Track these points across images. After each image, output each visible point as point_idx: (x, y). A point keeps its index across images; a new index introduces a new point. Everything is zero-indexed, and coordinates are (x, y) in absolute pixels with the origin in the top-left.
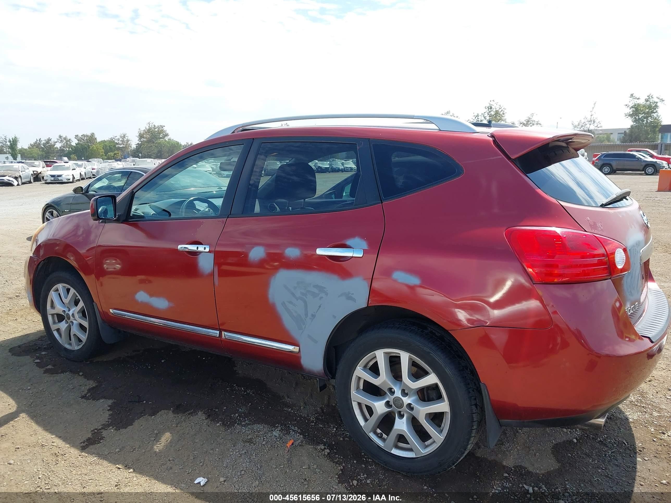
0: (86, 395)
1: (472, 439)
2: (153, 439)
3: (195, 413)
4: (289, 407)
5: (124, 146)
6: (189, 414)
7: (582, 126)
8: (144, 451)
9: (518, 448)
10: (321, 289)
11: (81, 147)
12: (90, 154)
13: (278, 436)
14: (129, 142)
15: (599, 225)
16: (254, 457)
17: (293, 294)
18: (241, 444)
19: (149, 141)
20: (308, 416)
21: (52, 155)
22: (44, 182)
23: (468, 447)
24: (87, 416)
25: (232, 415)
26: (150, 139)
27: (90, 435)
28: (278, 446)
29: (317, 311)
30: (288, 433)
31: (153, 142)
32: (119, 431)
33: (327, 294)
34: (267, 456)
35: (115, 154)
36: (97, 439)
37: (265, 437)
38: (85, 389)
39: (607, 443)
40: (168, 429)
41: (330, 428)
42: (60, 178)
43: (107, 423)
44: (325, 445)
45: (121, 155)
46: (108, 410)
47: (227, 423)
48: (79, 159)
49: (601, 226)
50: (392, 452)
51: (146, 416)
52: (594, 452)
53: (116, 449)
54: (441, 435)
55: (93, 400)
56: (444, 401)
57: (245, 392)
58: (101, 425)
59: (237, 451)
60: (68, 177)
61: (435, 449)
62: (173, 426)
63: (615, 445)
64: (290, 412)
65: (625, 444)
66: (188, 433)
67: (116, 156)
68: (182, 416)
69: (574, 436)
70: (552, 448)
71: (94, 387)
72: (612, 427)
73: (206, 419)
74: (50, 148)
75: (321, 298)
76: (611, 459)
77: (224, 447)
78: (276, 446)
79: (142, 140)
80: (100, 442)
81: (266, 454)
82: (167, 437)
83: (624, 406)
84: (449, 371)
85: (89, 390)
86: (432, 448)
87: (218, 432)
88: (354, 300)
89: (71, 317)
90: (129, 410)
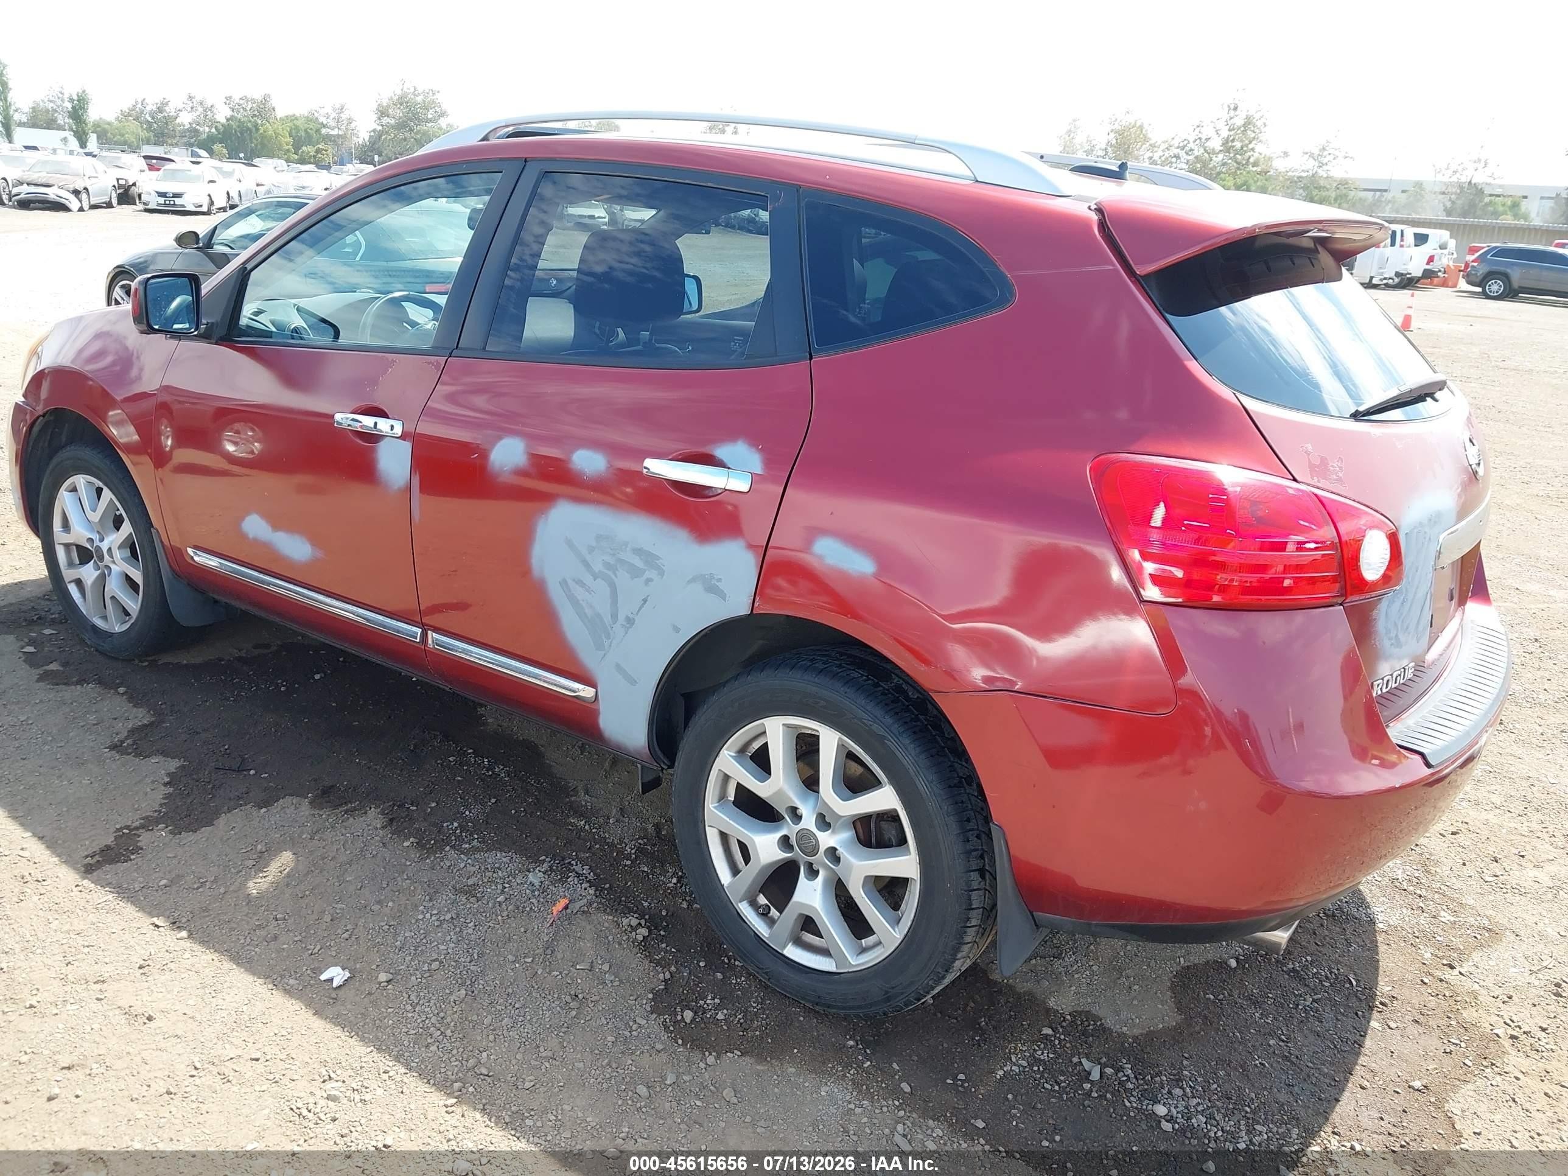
0: (122, 742)
1: (966, 948)
2: (252, 862)
3: (362, 810)
4: (582, 816)
5: (340, 133)
6: (346, 812)
7: (1455, 172)
8: (222, 890)
9: (1095, 968)
10: (650, 559)
11: (239, 127)
12: (259, 147)
13: (537, 884)
14: (353, 126)
15: (1334, 464)
16: (470, 931)
17: (587, 565)
18: (447, 895)
19: (401, 126)
20: (621, 842)
21: (170, 142)
22: (141, 207)
23: (955, 965)
24: (114, 792)
25: (445, 825)
26: (403, 121)
27: (110, 840)
28: (531, 908)
29: (638, 611)
30: (563, 880)
31: (411, 130)
32: (178, 836)
33: (662, 573)
34: (500, 931)
35: (318, 151)
36: (125, 850)
37: (507, 885)
38: (122, 728)
39: (1308, 975)
40: (292, 843)
41: (665, 876)
42: (178, 201)
43: (156, 814)
44: (642, 917)
45: (334, 156)
46: (165, 785)
47: (429, 841)
48: (233, 156)
49: (1341, 468)
50: (786, 952)
51: (249, 806)
52: (1271, 996)
53: (162, 878)
54: (896, 929)
55: (138, 755)
56: (908, 852)
57: (488, 772)
58: (141, 819)
59: (435, 912)
60: (198, 201)
61: (880, 959)
62: (304, 836)
63: (1327, 984)
64: (582, 830)
65: (1351, 983)
66: (333, 858)
67: (320, 155)
68: (329, 815)
69: (1232, 952)
70: (1175, 976)
71: (145, 726)
72: (1331, 938)
73: (383, 827)
74: (166, 123)
75: (648, 581)
76: (1307, 1018)
77: (408, 900)
78: (528, 909)
79: (385, 120)
80: (131, 860)
81: (498, 926)
82: (284, 860)
83: (1373, 888)
84: (926, 784)
85: (132, 732)
86: (876, 955)
87: (404, 860)
88: (722, 596)
89: (106, 556)
90: (212, 788)
